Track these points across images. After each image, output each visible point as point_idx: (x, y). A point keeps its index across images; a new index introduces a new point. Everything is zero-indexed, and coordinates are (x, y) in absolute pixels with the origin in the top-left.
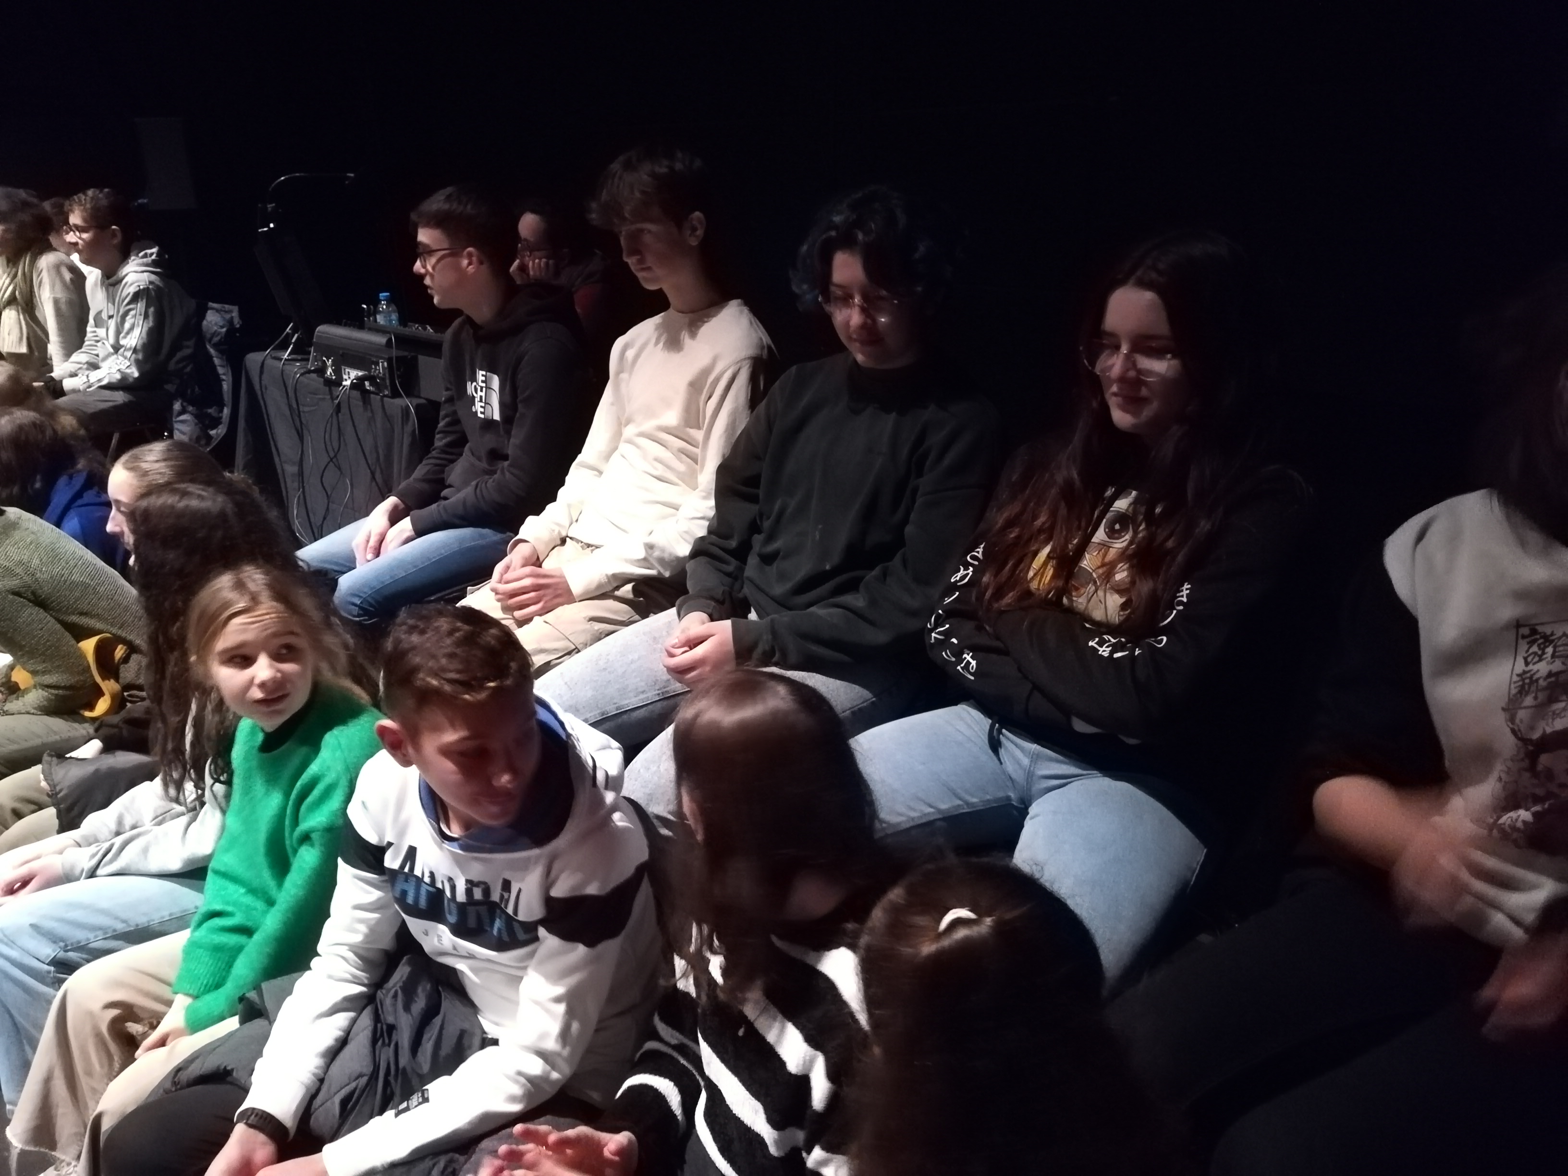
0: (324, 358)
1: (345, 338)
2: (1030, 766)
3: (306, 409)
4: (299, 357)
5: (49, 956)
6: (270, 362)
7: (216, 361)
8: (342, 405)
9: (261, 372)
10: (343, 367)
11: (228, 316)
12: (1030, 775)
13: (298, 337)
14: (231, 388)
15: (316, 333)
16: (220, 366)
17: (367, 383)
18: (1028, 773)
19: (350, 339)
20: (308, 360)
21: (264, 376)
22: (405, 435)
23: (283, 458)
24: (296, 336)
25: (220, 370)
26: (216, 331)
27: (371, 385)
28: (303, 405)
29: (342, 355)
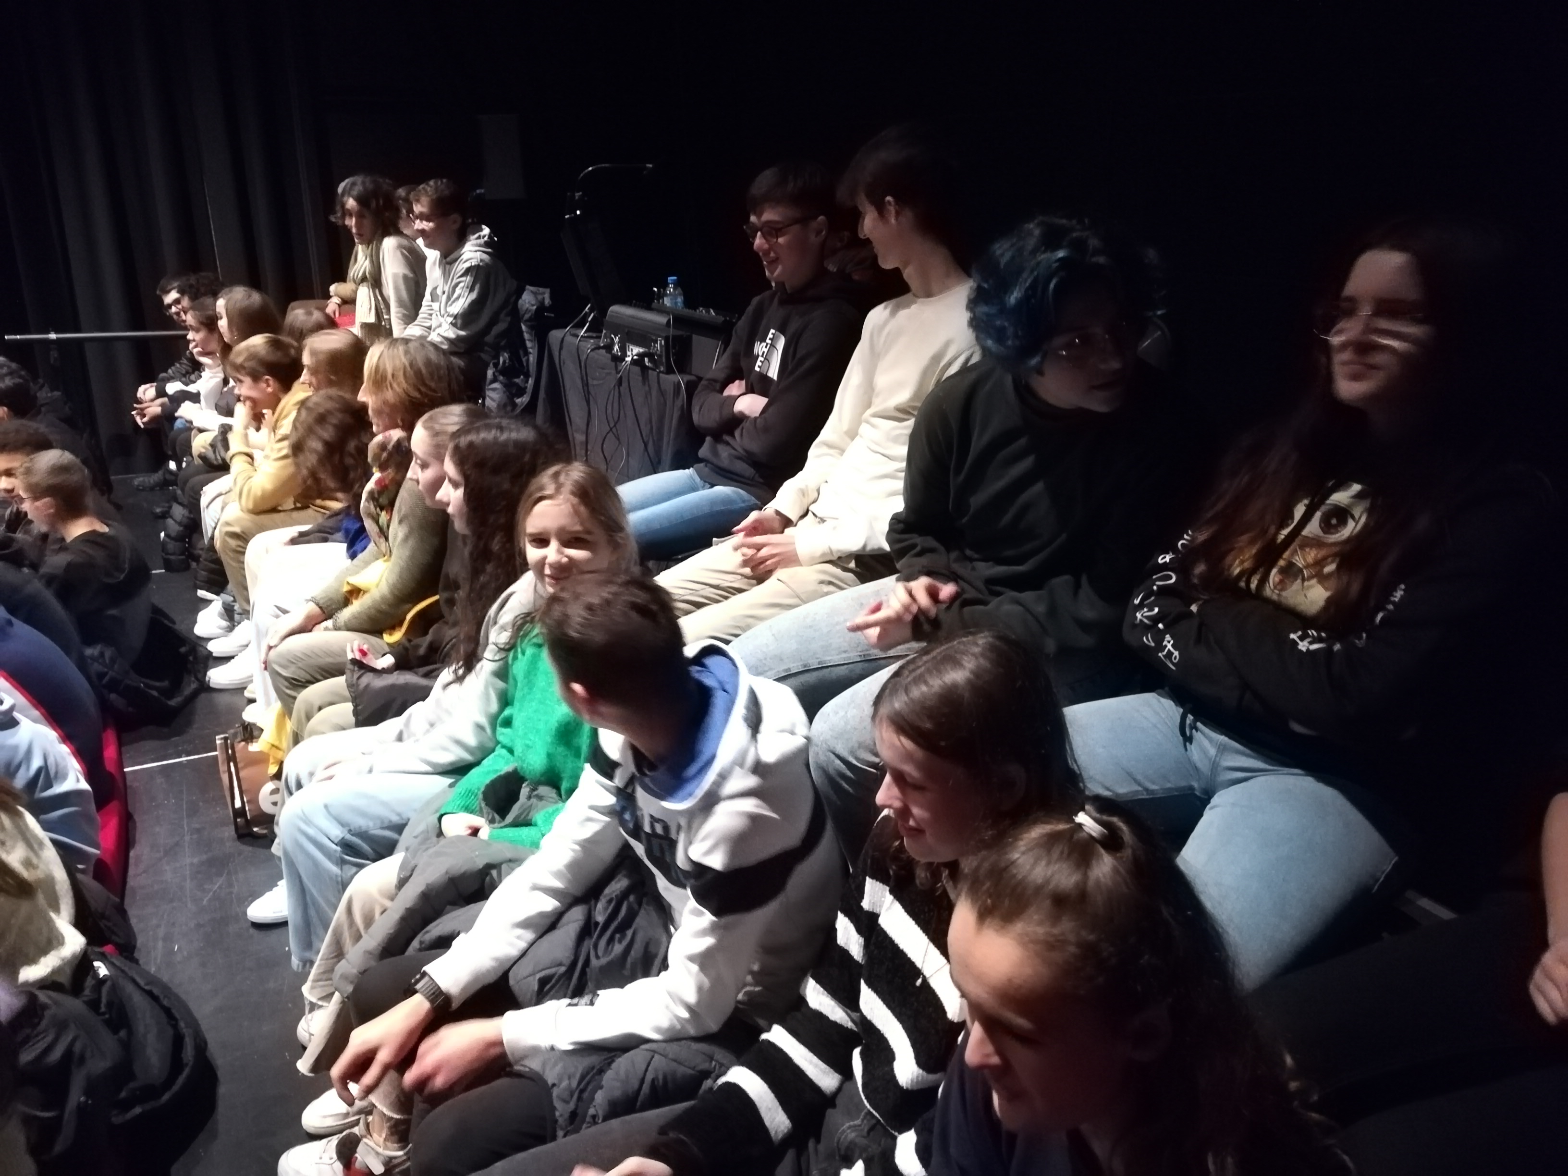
0: (613, 336)
1: (632, 317)
2: (1216, 756)
3: (595, 382)
4: (594, 335)
5: (337, 837)
6: (569, 338)
7: (526, 336)
8: (623, 379)
9: (561, 348)
10: (627, 344)
11: (540, 297)
12: (1215, 766)
13: (594, 316)
14: (536, 361)
15: (609, 313)
16: (529, 340)
17: (646, 359)
18: (1213, 764)
19: (637, 319)
20: (600, 337)
21: (563, 352)
22: (676, 409)
23: (574, 428)
24: (592, 315)
25: (529, 344)
26: (527, 309)
27: (649, 361)
28: (593, 379)
29: (628, 333)
